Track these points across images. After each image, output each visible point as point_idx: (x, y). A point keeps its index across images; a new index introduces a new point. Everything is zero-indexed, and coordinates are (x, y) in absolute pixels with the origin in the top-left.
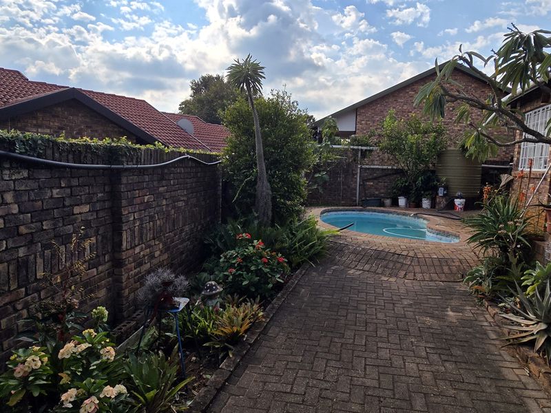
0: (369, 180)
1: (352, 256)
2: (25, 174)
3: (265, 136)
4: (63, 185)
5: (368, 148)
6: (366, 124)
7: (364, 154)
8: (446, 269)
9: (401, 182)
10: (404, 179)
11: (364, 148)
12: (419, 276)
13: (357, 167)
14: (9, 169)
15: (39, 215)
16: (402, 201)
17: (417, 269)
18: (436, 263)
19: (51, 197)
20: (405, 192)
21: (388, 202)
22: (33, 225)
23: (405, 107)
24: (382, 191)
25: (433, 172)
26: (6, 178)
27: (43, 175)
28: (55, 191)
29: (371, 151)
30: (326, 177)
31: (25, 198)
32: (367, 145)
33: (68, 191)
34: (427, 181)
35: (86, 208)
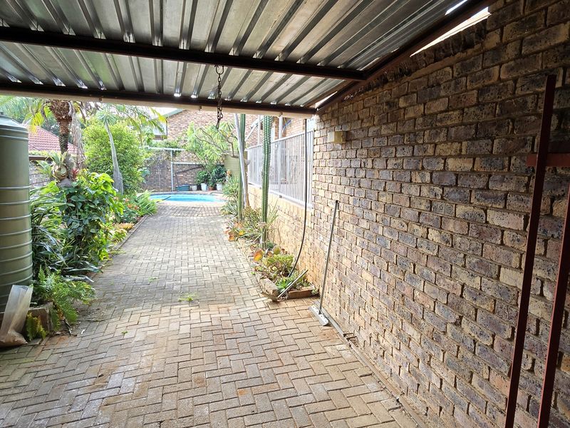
0: (179, 173)
1: (171, 211)
3: (117, 147)
5: (177, 149)
6: (175, 130)
7: (174, 154)
8: (217, 211)
9: (202, 173)
10: (204, 171)
11: (174, 150)
12: (204, 215)
13: (170, 164)
16: (204, 186)
17: (204, 212)
18: (213, 209)
20: (206, 180)
21: (195, 187)
23: (203, 118)
24: (190, 180)
25: (223, 166)
29: (179, 152)
30: (148, 171)
32: (176, 147)
34: (219, 172)
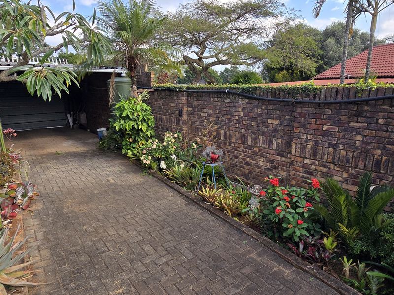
2: (247, 101)
4: (263, 108)
14: (241, 99)
15: (252, 119)
19: (257, 112)
22: (248, 122)
26: (240, 102)
27: (255, 102)
28: (259, 110)
31: (246, 111)
33: (266, 111)
35: (277, 122)
